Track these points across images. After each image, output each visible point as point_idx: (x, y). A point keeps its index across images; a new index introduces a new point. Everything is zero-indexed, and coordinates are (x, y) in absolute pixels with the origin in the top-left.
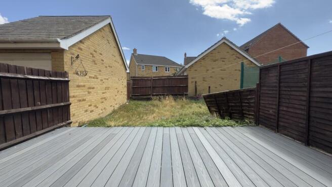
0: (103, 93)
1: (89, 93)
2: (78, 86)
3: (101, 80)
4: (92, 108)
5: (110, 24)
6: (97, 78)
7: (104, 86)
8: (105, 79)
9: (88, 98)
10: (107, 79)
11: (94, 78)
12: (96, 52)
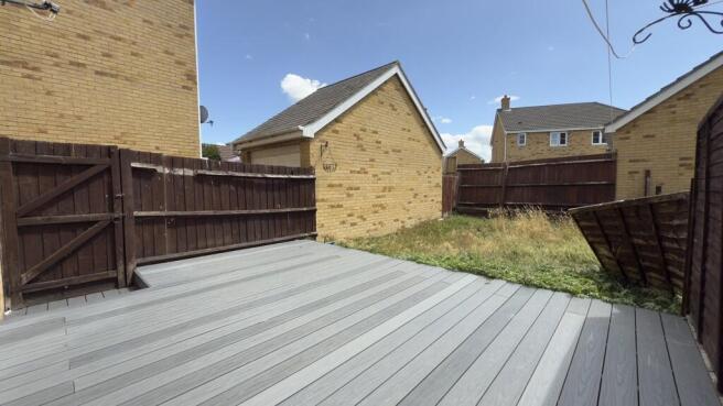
0: (378, 197)
1: (349, 195)
2: (331, 186)
3: (375, 176)
4: (354, 219)
5: (396, 75)
6: (366, 173)
7: (382, 184)
8: (383, 173)
9: (347, 203)
10: (389, 173)
11: (359, 172)
12: (364, 130)
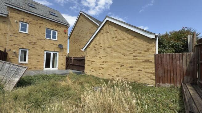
0: (101, 65)
1: (92, 63)
2: (88, 61)
3: (99, 57)
4: (93, 70)
6: (97, 57)
7: (102, 60)
8: (103, 56)
9: (91, 65)
10: (105, 56)
11: (95, 57)
12: (96, 45)
